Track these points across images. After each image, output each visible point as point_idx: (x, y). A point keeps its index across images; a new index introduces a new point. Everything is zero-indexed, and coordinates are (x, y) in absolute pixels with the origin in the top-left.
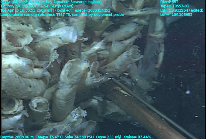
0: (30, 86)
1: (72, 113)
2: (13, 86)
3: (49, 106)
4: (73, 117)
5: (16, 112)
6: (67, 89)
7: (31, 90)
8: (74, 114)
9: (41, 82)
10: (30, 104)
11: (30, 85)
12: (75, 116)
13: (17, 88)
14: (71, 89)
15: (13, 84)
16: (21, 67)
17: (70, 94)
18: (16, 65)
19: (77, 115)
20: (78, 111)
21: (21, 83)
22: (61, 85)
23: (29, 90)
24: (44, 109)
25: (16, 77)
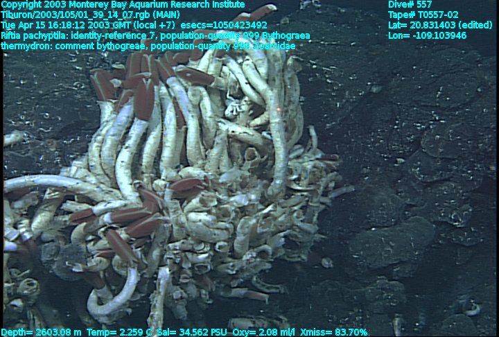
0: (215, 234)
1: (246, 253)
2: (201, 234)
3: (229, 248)
4: (247, 256)
5: (205, 252)
6: (242, 237)
9: (225, 231)
10: (215, 246)
13: (204, 235)
14: (245, 237)
15: (201, 232)
16: (208, 222)
17: (244, 241)
18: (205, 220)
19: (250, 255)
20: (250, 252)
21: (208, 232)
22: (237, 234)
23: (214, 236)
24: (225, 250)
25: (204, 228)
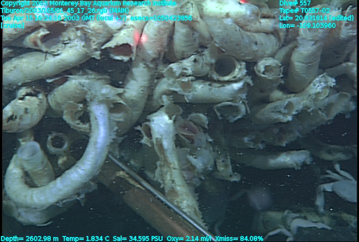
0: (256, 44)
1: (314, 81)
2: (232, 42)
3: (282, 71)
4: (316, 86)
5: (237, 78)
6: (309, 48)
7: (257, 49)
8: (317, 83)
9: (272, 37)
10: (255, 68)
11: (256, 42)
12: (318, 86)
13: (237, 45)
14: (315, 47)
15: (232, 40)
16: (244, 17)
17: (313, 54)
18: (237, 14)
19: (322, 84)
20: (323, 78)
21: (243, 38)
22: (300, 42)
23: (255, 48)
24: (275, 75)
25: (236, 31)
